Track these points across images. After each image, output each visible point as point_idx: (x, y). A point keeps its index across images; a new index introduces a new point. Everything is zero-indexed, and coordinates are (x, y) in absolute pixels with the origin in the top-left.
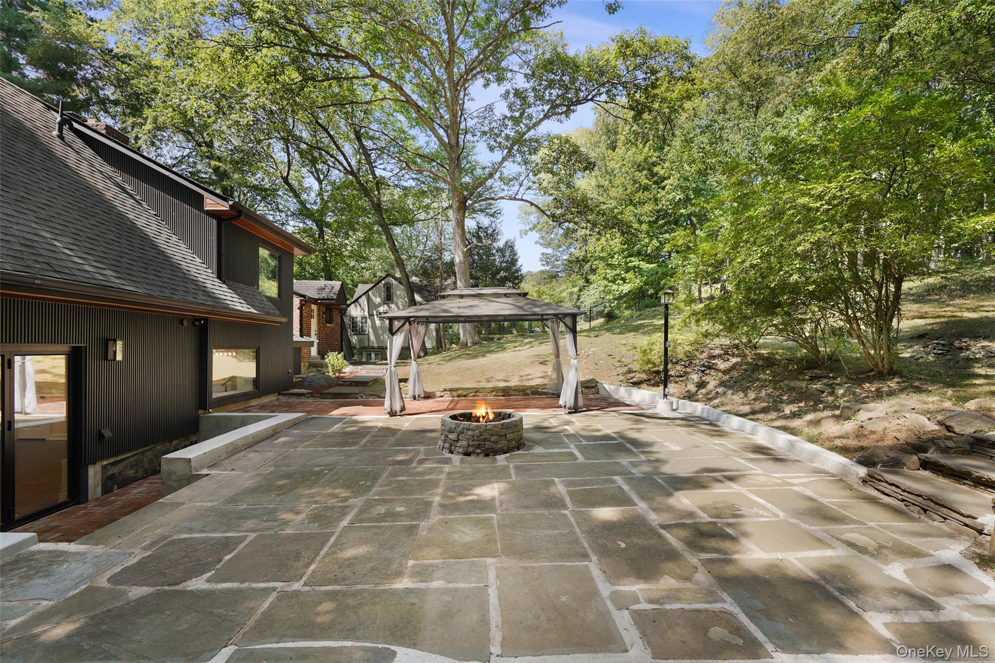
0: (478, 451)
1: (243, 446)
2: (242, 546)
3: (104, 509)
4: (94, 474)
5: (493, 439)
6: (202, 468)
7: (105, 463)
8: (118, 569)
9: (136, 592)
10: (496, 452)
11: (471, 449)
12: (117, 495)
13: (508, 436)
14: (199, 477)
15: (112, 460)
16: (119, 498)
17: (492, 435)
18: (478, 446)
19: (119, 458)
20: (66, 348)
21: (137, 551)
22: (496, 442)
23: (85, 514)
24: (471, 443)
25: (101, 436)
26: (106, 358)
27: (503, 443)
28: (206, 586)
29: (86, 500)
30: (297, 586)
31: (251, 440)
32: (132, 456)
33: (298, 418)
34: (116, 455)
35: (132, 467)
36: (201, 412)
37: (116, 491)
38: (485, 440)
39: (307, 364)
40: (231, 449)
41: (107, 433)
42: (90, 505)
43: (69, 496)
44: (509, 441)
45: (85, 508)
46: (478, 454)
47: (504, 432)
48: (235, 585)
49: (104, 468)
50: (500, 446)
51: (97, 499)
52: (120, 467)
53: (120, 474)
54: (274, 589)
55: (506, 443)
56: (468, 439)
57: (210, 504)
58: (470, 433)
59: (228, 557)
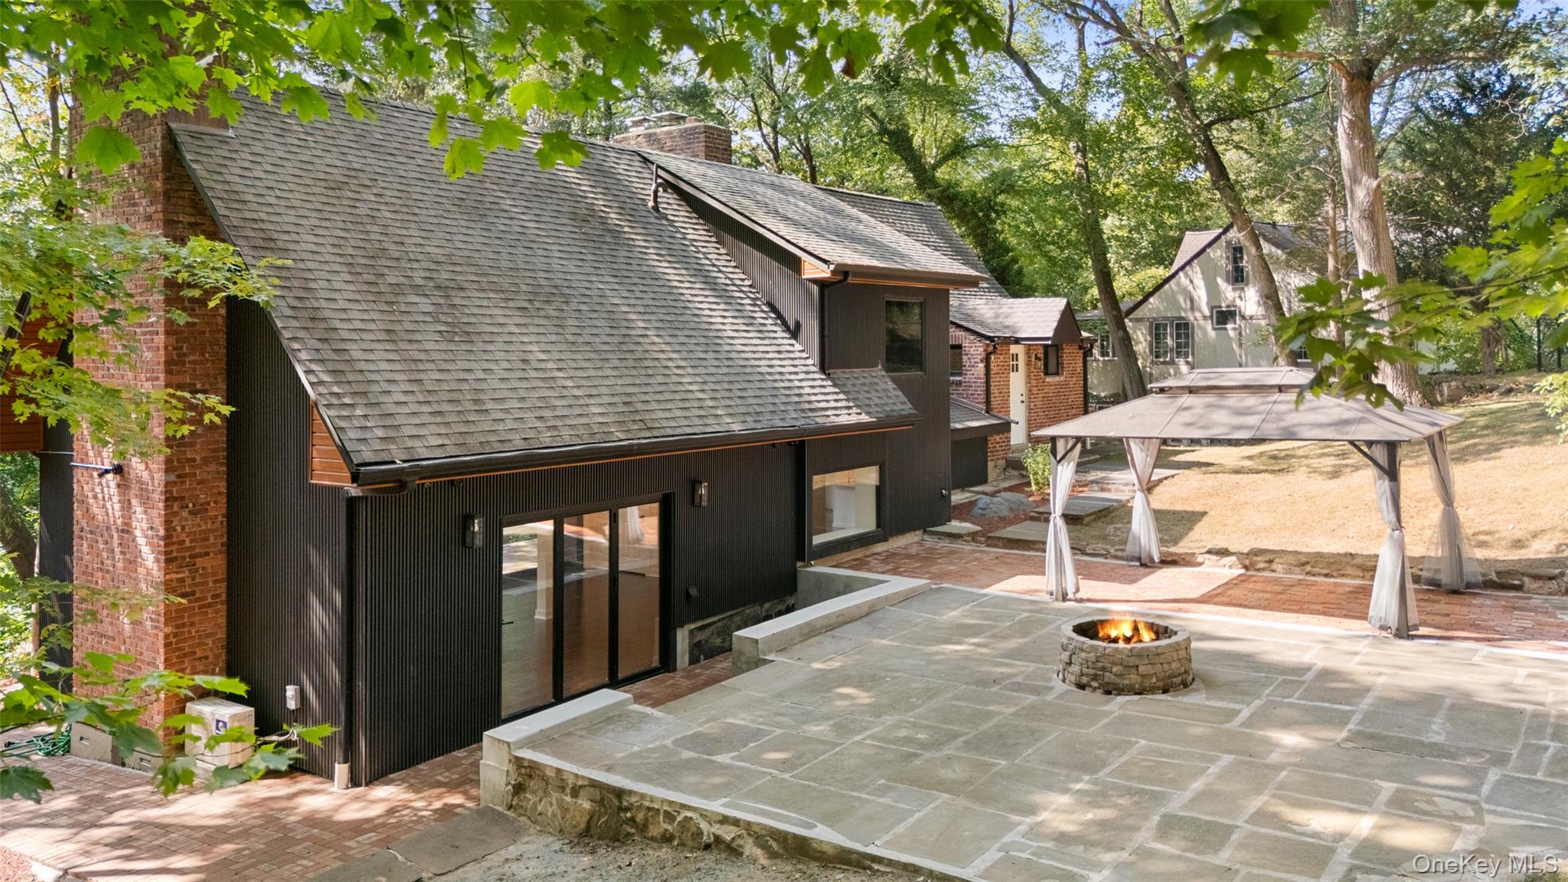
0: (1095, 684)
1: (823, 627)
2: (766, 739)
3: (689, 682)
4: (682, 638)
5: (1115, 669)
6: (771, 652)
7: (693, 626)
8: (679, 736)
9: (687, 754)
10: (1121, 691)
11: (1085, 680)
12: (702, 667)
13: (1141, 669)
14: (765, 662)
15: (699, 624)
16: (703, 670)
17: (1114, 663)
18: (1095, 677)
19: (706, 622)
20: (659, 495)
21: (694, 725)
22: (1120, 675)
23: (673, 685)
24: (1085, 670)
25: (688, 595)
26: (693, 503)
27: (1133, 678)
28: (729, 761)
29: (674, 670)
30: (786, 776)
31: (835, 620)
32: (719, 620)
33: (914, 589)
34: (703, 618)
35: (718, 634)
36: (799, 564)
37: (702, 662)
38: (1103, 669)
39: (1002, 462)
40: (805, 631)
41: (693, 592)
42: (678, 675)
43: (661, 660)
44: (1143, 676)
45: (673, 678)
46: (1095, 689)
47: (1133, 661)
48: (748, 765)
49: (691, 632)
50: (1126, 682)
51: (684, 669)
52: (707, 633)
53: (707, 641)
54: (771, 774)
55: (1139, 679)
56: (1081, 664)
57: (761, 695)
58: (1083, 655)
59: (752, 745)
